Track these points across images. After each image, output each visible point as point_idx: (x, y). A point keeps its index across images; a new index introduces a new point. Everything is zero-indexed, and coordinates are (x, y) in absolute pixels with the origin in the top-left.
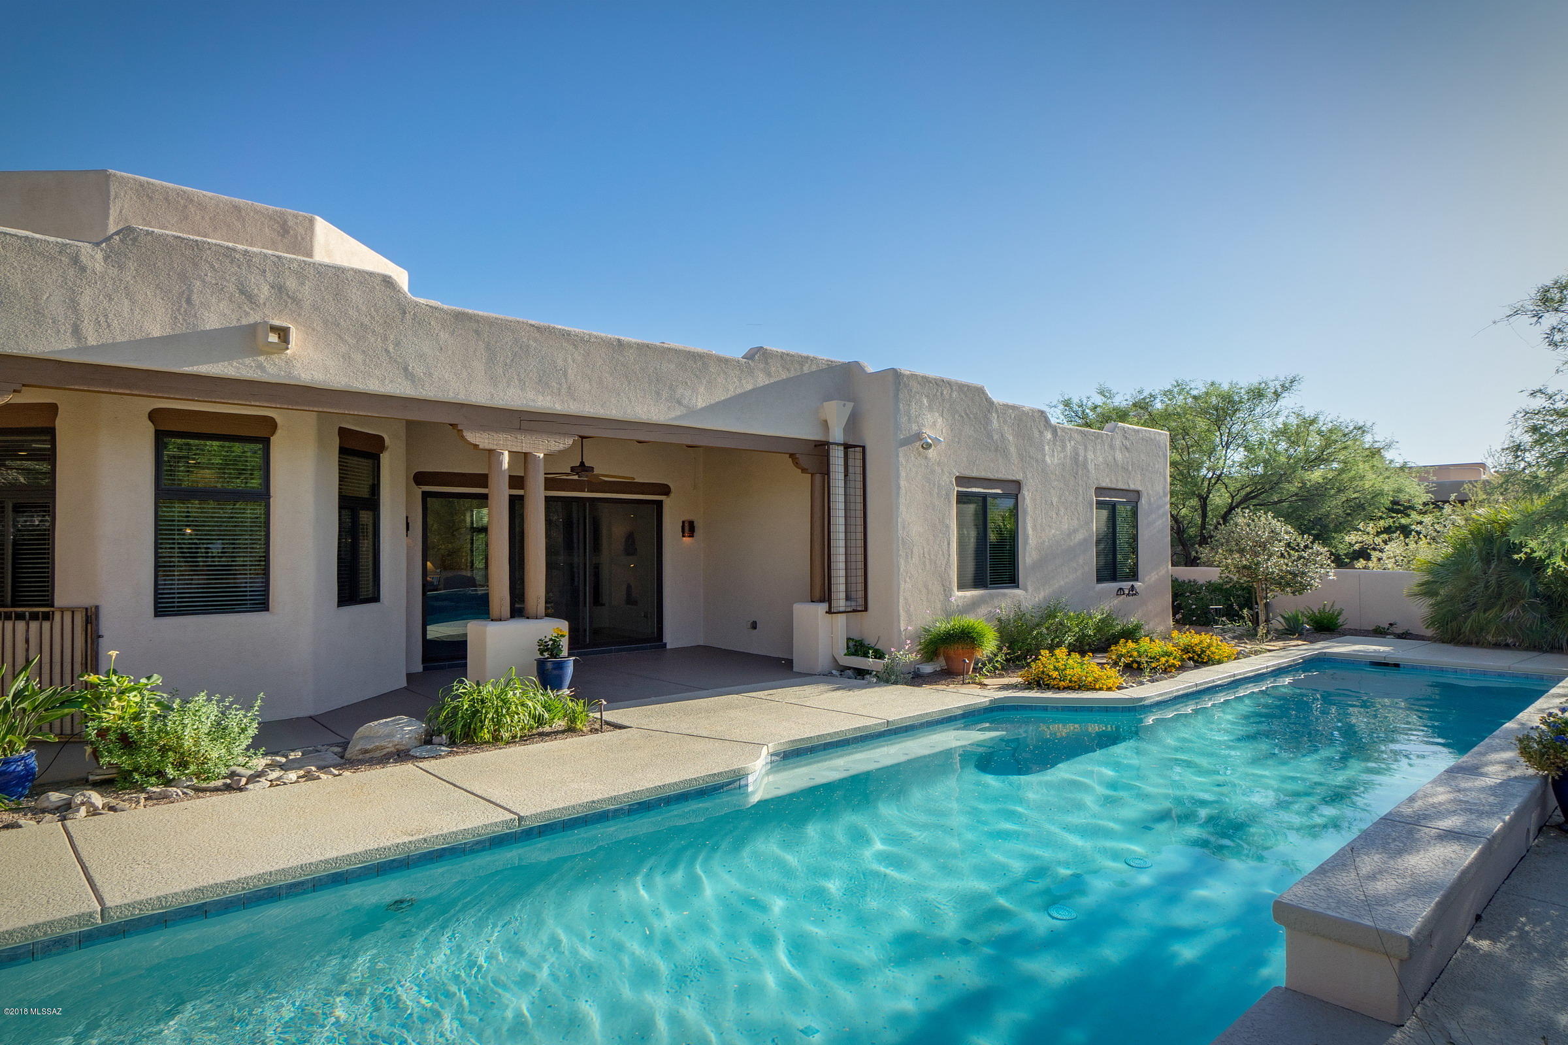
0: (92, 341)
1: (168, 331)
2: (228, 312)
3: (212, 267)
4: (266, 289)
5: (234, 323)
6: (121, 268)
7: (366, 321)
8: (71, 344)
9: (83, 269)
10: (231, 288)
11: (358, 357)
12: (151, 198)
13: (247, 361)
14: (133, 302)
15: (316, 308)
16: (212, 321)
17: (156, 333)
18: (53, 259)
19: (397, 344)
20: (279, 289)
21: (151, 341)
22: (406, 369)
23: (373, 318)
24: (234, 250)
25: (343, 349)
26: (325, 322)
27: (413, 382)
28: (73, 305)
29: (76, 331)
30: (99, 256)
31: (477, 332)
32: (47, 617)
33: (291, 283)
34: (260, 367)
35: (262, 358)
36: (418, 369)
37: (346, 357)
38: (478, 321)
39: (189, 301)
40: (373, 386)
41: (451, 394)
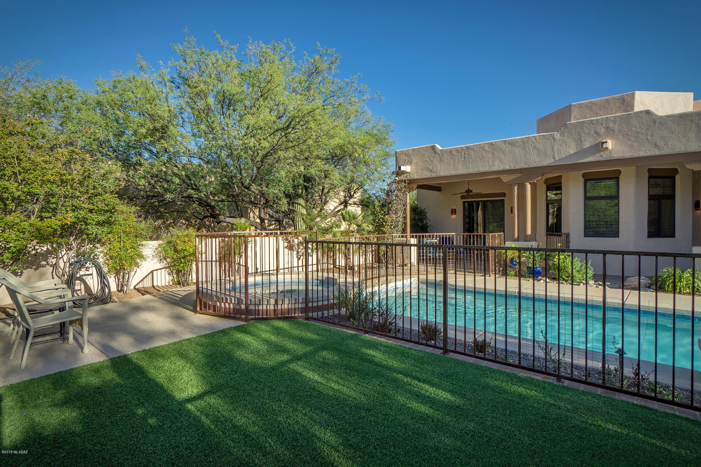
0: (557, 159)
1: (575, 151)
2: (591, 140)
3: (587, 128)
4: (603, 130)
5: (593, 144)
6: (563, 136)
7: (639, 130)
8: (552, 161)
9: (555, 139)
10: (592, 132)
11: (636, 145)
12: (582, 108)
13: (597, 155)
14: (566, 145)
15: (620, 131)
16: (587, 145)
17: (572, 153)
18: (549, 139)
19: (652, 136)
20: (607, 128)
21: (571, 155)
22: (656, 145)
23: (641, 128)
24: (593, 120)
25: (630, 143)
26: (623, 135)
27: (659, 149)
28: (553, 150)
29: (554, 157)
30: (559, 134)
31: (691, 120)
32: (560, 235)
33: (611, 125)
34: (601, 156)
35: (602, 153)
36: (661, 143)
37: (631, 146)
38: (692, 116)
39: (581, 141)
40: (642, 154)
41: (677, 150)
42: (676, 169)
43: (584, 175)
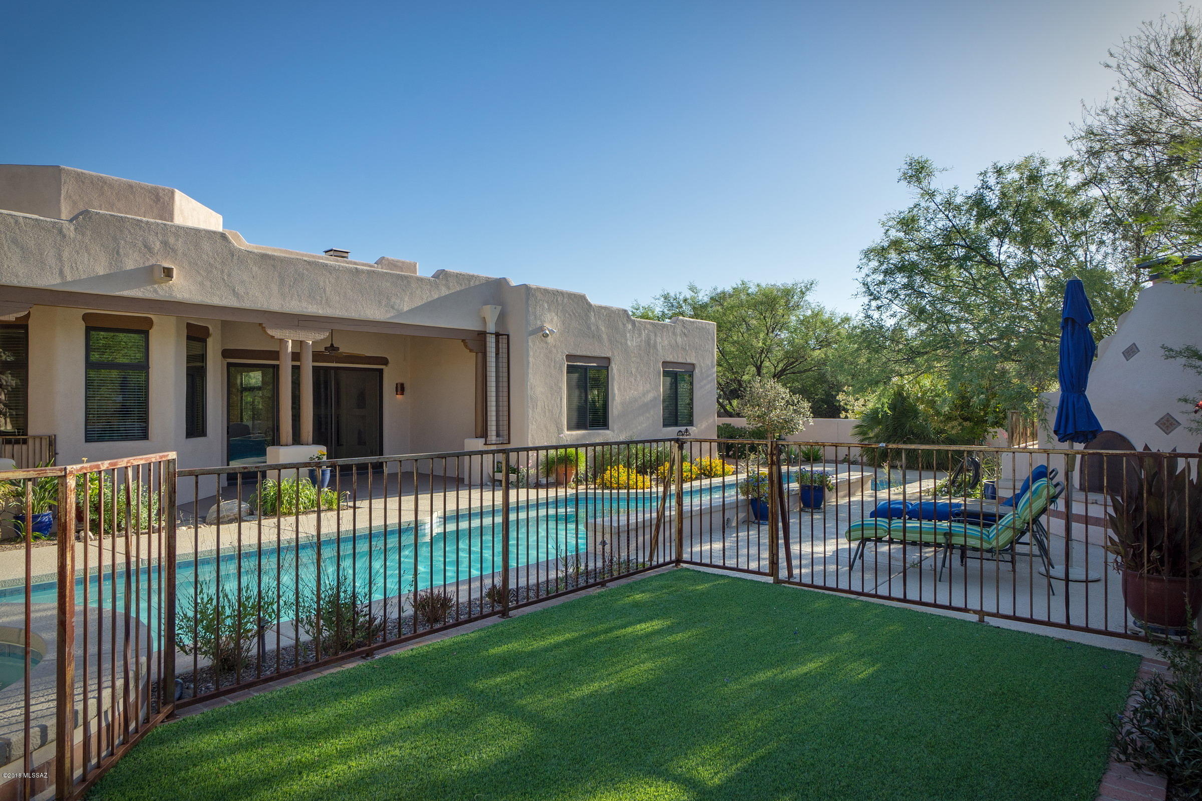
0: (69, 279)
1: (107, 271)
2: (138, 259)
3: (130, 231)
4: (158, 244)
5: (142, 266)
6: (83, 235)
7: (212, 261)
8: (58, 281)
9: (64, 236)
10: (140, 244)
11: (208, 284)
12: (83, 182)
13: (148, 288)
14: (89, 254)
15: (184, 255)
16: (130, 264)
17: (101, 273)
18: (49, 231)
19: (229, 275)
20: (165, 243)
21: (99, 278)
22: (234, 290)
23: (215, 259)
24: (141, 221)
25: (199, 279)
26: (190, 263)
27: (238, 298)
28: (60, 257)
29: (61, 273)
30: (72, 228)
31: (273, 266)
32: (25, 442)
33: (172, 240)
34: (155, 291)
35: (156, 286)
36: (240, 290)
37: (201, 284)
38: (274, 259)
39: (118, 253)
40: (216, 301)
41: (259, 305)
42: (207, 329)
43: (85, 317)
